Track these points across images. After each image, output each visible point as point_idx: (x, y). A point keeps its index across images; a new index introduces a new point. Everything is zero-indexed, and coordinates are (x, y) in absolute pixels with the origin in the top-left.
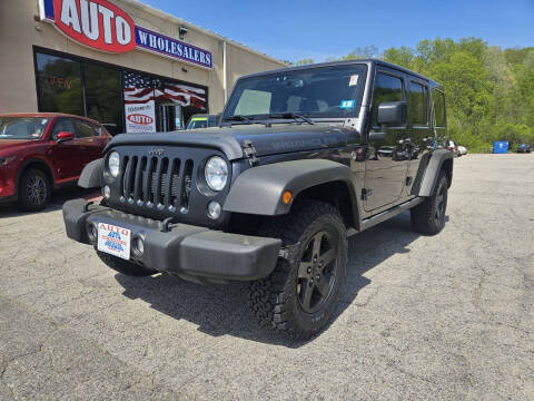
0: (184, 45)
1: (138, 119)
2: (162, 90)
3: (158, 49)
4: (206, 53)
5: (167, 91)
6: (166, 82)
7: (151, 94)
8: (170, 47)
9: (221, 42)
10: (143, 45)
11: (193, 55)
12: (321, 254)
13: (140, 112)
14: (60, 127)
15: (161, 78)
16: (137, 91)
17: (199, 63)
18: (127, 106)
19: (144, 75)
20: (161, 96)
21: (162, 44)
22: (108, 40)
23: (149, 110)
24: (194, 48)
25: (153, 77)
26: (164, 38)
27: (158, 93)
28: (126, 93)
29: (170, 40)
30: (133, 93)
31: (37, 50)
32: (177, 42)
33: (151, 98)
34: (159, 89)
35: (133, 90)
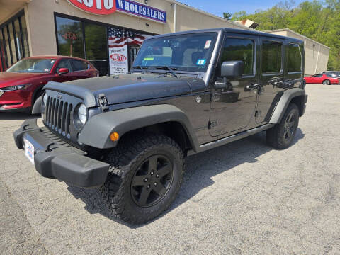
0: (147, 8)
1: (117, 57)
2: (133, 38)
3: (130, 11)
4: (162, 12)
5: (136, 39)
6: (135, 33)
7: (126, 41)
8: (138, 9)
9: (173, 4)
10: (121, 9)
11: (153, 14)
12: (158, 169)
13: (119, 53)
14: (62, 65)
15: (132, 30)
16: (117, 39)
17: (157, 19)
18: (110, 49)
19: (121, 29)
20: (132, 42)
21: (133, 8)
22: (99, 7)
23: (124, 51)
24: (154, 10)
25: (127, 30)
26: (134, 4)
27: (130, 40)
28: (110, 41)
29: (138, 5)
30: (114, 41)
31: (56, 15)
32: (143, 6)
33: (126, 44)
34: (130, 37)
35: (114, 38)
